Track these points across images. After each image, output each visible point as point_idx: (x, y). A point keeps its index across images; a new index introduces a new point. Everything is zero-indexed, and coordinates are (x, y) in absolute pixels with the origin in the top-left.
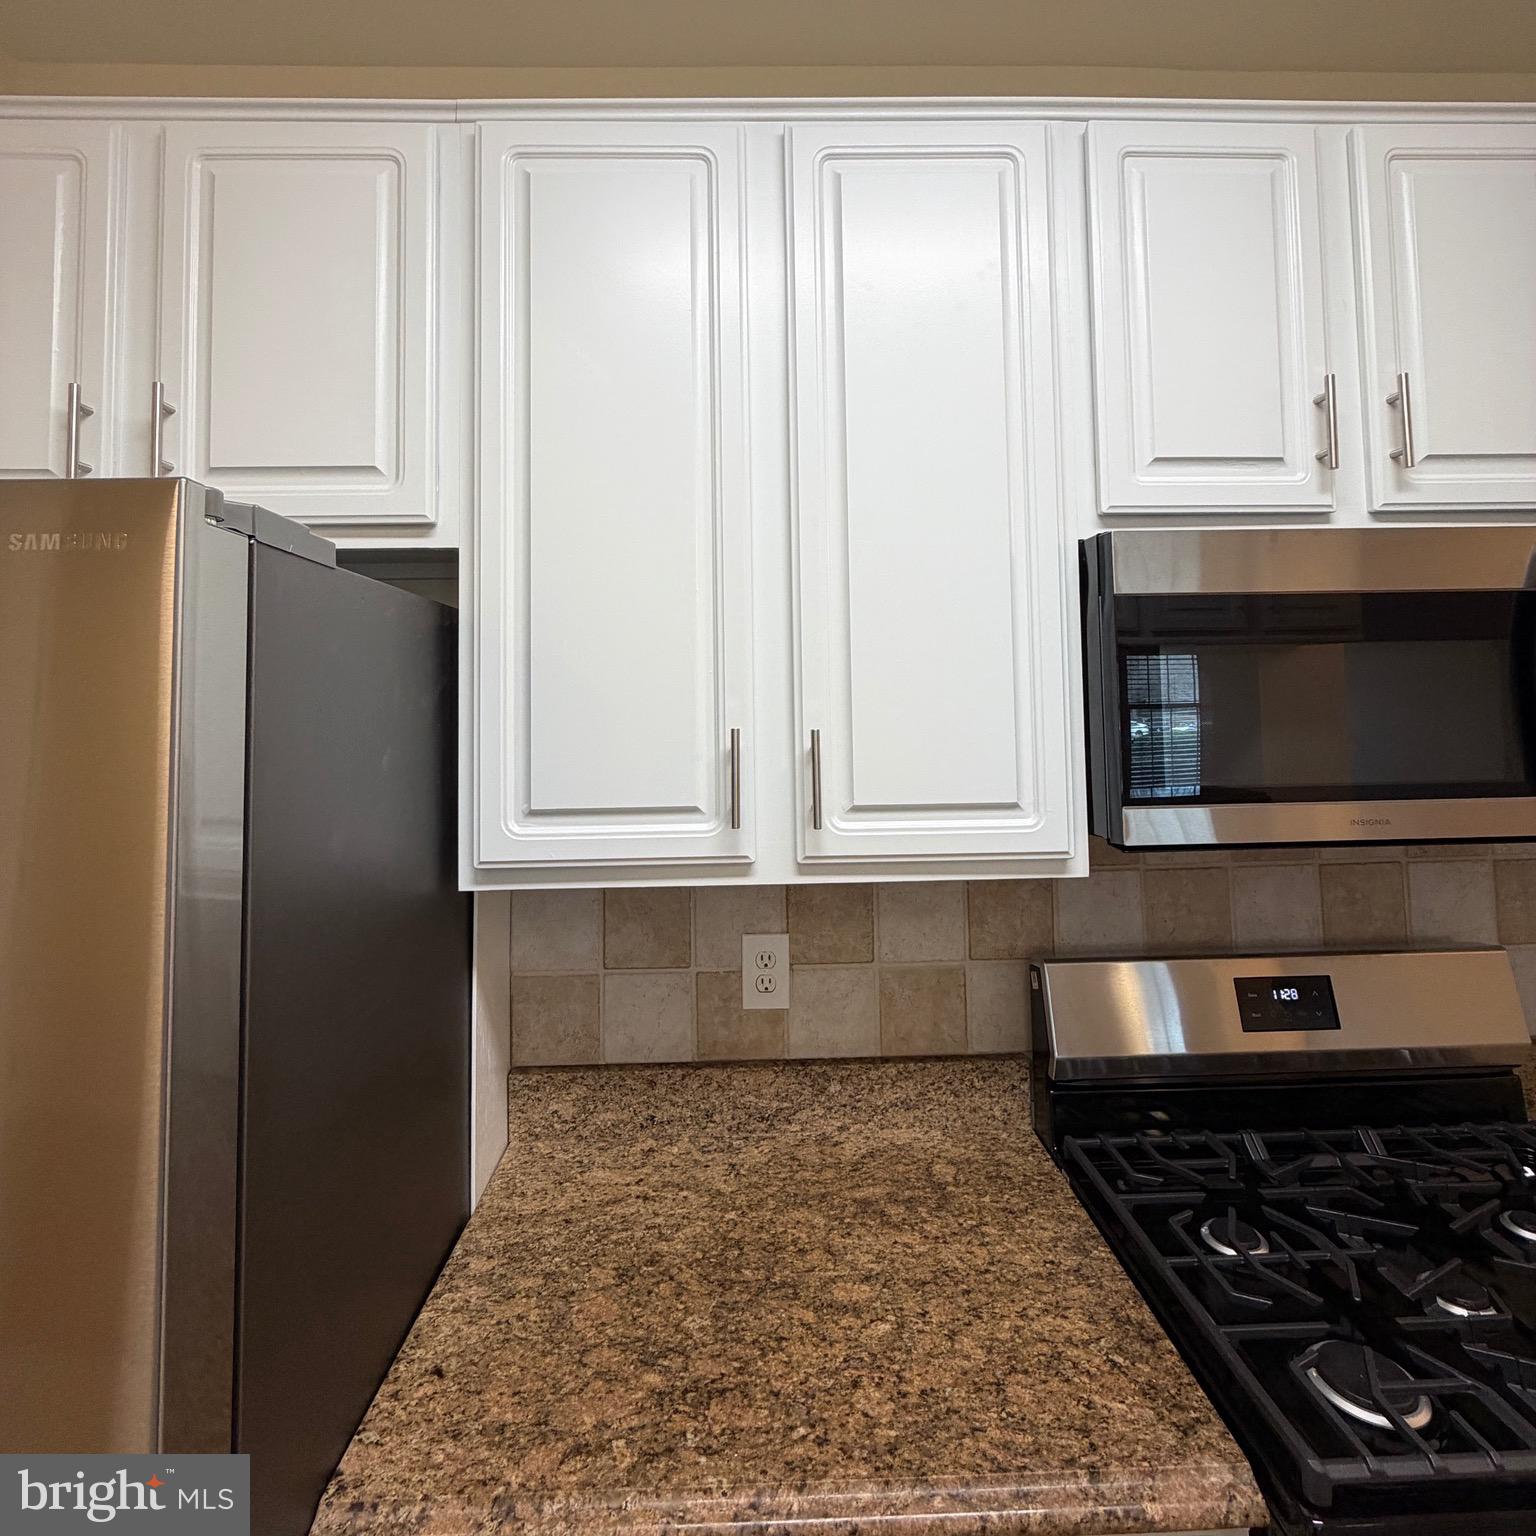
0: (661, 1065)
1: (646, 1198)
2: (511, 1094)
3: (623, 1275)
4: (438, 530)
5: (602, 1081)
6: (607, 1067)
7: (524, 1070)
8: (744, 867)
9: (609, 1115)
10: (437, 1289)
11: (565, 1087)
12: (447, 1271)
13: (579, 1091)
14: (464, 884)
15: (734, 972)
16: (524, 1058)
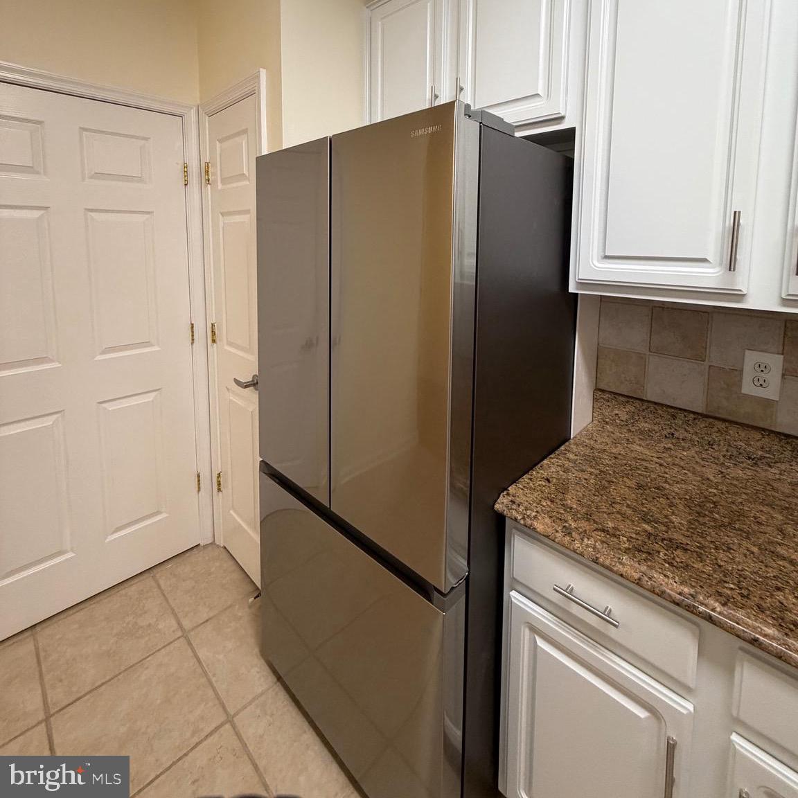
0: (680, 409)
1: (661, 465)
2: (595, 400)
3: (639, 486)
4: (566, 119)
5: (644, 407)
6: (648, 401)
7: (602, 391)
8: (741, 297)
9: (646, 425)
10: (552, 456)
11: (624, 404)
12: (557, 452)
13: (629, 408)
14: (572, 289)
15: (736, 370)
16: (602, 386)
